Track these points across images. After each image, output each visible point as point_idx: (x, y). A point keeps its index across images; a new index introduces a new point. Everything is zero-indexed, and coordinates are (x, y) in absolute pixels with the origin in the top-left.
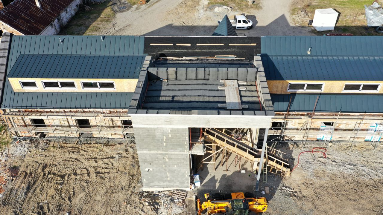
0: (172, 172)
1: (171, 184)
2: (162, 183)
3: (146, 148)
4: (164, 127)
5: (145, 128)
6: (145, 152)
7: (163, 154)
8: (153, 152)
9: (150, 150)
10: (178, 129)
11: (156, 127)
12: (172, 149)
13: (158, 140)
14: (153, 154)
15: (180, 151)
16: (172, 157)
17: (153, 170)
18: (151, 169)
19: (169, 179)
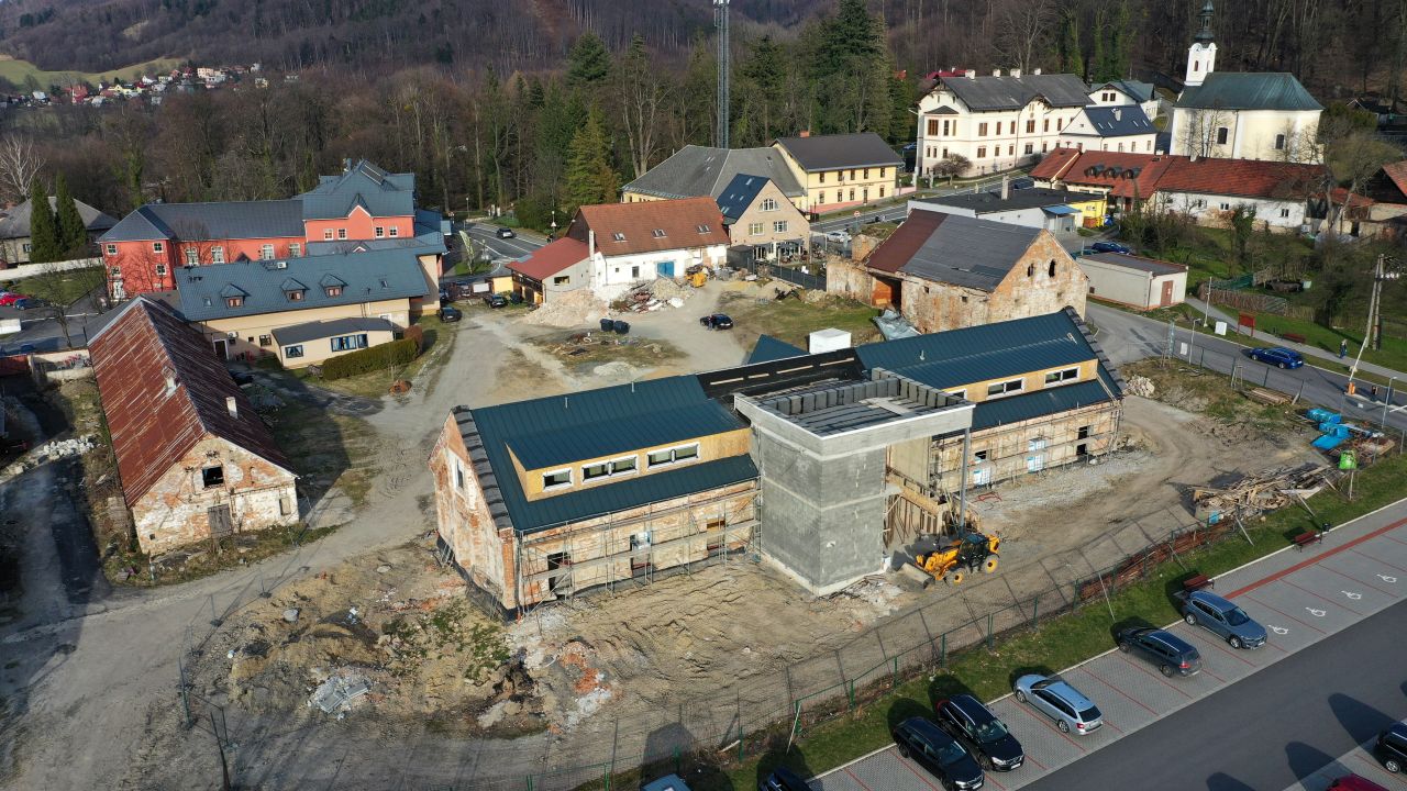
0: (860, 539)
1: (858, 569)
2: (846, 571)
3: (833, 500)
4: (859, 451)
5: (836, 460)
6: (831, 507)
7: (850, 506)
8: (841, 505)
9: (837, 502)
10: (875, 451)
11: (850, 453)
12: (865, 492)
13: (850, 479)
14: (840, 509)
15: (875, 494)
16: (866, 507)
17: (837, 542)
18: (834, 543)
19: (855, 557)
